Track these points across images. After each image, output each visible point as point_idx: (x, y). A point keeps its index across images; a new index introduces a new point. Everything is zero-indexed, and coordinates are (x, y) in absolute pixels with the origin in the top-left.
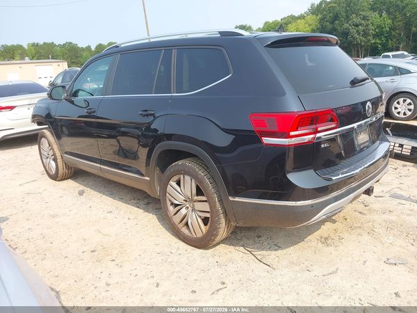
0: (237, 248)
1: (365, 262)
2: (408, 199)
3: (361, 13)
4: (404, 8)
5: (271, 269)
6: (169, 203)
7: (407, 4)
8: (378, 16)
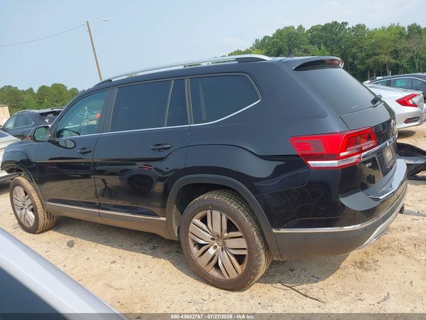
0: (274, 285)
1: (411, 283)
2: (418, 214)
3: (302, 46)
4: (339, 41)
5: (320, 304)
6: (191, 244)
7: (341, 38)
8: (317, 49)
